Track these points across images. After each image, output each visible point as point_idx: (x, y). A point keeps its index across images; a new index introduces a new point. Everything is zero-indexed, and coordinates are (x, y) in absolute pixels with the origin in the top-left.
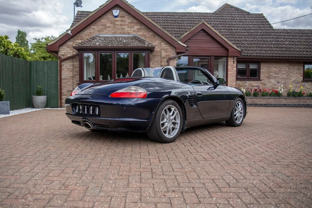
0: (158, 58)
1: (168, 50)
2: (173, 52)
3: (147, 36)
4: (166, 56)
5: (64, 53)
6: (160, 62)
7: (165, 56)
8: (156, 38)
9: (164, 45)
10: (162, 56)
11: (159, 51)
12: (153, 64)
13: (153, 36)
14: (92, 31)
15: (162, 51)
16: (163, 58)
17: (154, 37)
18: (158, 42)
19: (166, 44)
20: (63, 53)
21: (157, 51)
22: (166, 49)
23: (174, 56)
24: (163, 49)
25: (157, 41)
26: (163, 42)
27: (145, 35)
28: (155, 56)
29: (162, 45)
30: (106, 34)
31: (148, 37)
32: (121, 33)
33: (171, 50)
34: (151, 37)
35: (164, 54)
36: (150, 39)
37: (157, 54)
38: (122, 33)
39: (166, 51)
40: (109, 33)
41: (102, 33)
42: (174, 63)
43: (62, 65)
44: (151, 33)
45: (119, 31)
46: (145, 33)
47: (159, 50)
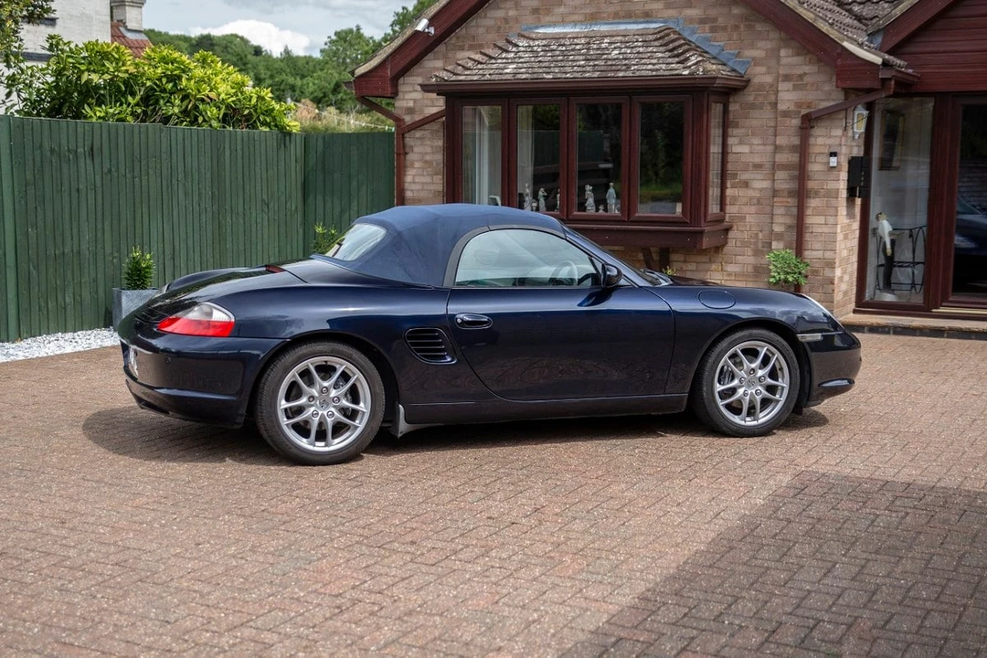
0: (762, 118)
1: (807, 79)
2: (827, 88)
3: (721, 21)
4: (799, 105)
5: (415, 101)
6: (771, 131)
7: (792, 108)
8: (759, 27)
9: (790, 60)
10: (781, 107)
11: (772, 86)
12: (741, 143)
13: (746, 19)
14: (512, 13)
15: (782, 86)
16: (786, 114)
17: (750, 27)
18: (769, 45)
19: (798, 55)
20: (411, 104)
21: (761, 87)
22: (801, 77)
23: (832, 103)
24: (787, 78)
25: (761, 44)
26: (787, 46)
27: (715, 20)
28: (753, 106)
29: (784, 61)
30: (563, 22)
31: (724, 29)
32: (616, 15)
33: (822, 78)
34: (736, 27)
35: (788, 97)
36: (735, 36)
37: (761, 99)
38: (622, 14)
39: (798, 82)
40: (576, 17)
41: (548, 19)
42: (830, 137)
43: (407, 150)
44: (736, 11)
45: (611, 9)
46: (713, 12)
47: (769, 79)
